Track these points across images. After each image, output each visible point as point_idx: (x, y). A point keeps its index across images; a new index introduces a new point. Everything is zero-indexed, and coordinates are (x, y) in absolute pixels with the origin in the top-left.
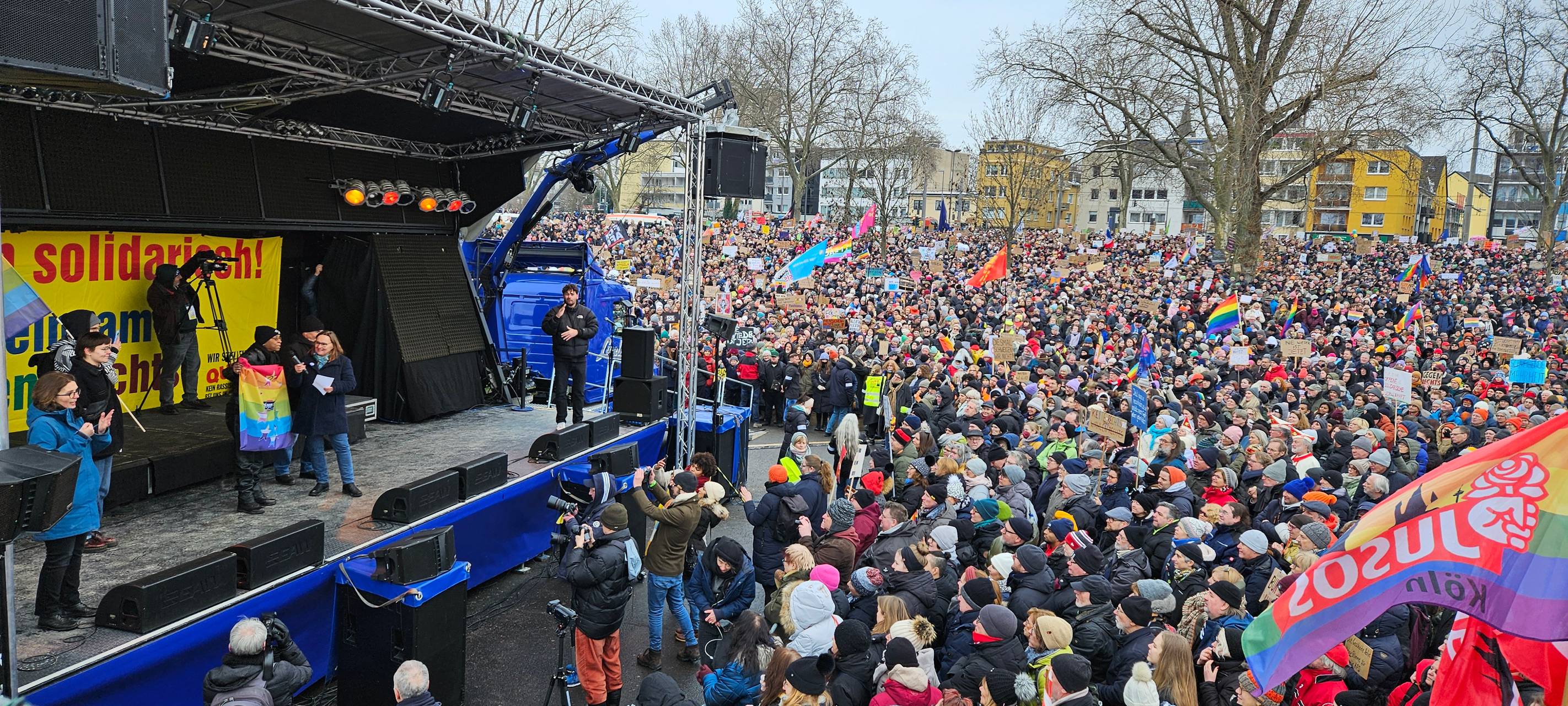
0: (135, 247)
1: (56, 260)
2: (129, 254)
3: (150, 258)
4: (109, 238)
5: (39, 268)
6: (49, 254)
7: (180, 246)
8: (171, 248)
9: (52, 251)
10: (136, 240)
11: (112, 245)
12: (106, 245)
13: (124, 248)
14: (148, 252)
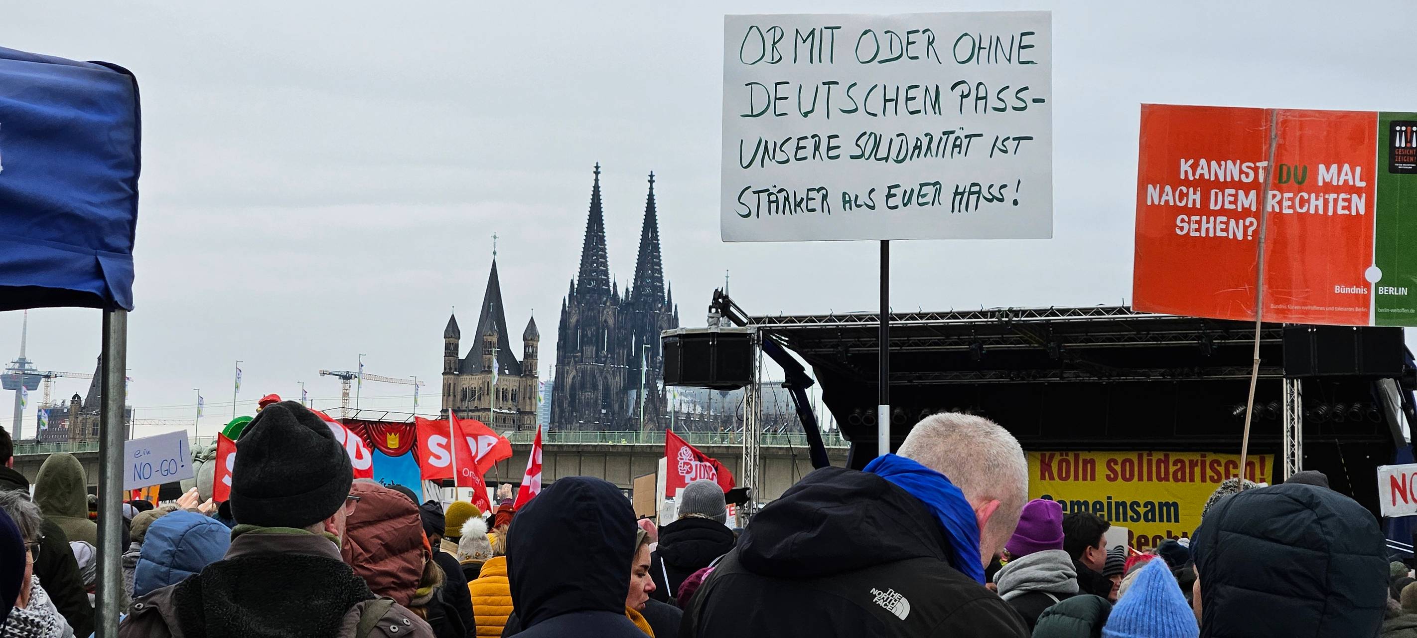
0: (1166, 462)
1: (1118, 468)
2: (1162, 465)
3: (1176, 468)
4: (1150, 455)
5: (1109, 473)
6: (1114, 465)
7: (1197, 461)
8: (1191, 462)
9: (1116, 463)
10: (1167, 456)
11: (1151, 459)
12: (1148, 459)
13: (1159, 462)
14: (1175, 464)
